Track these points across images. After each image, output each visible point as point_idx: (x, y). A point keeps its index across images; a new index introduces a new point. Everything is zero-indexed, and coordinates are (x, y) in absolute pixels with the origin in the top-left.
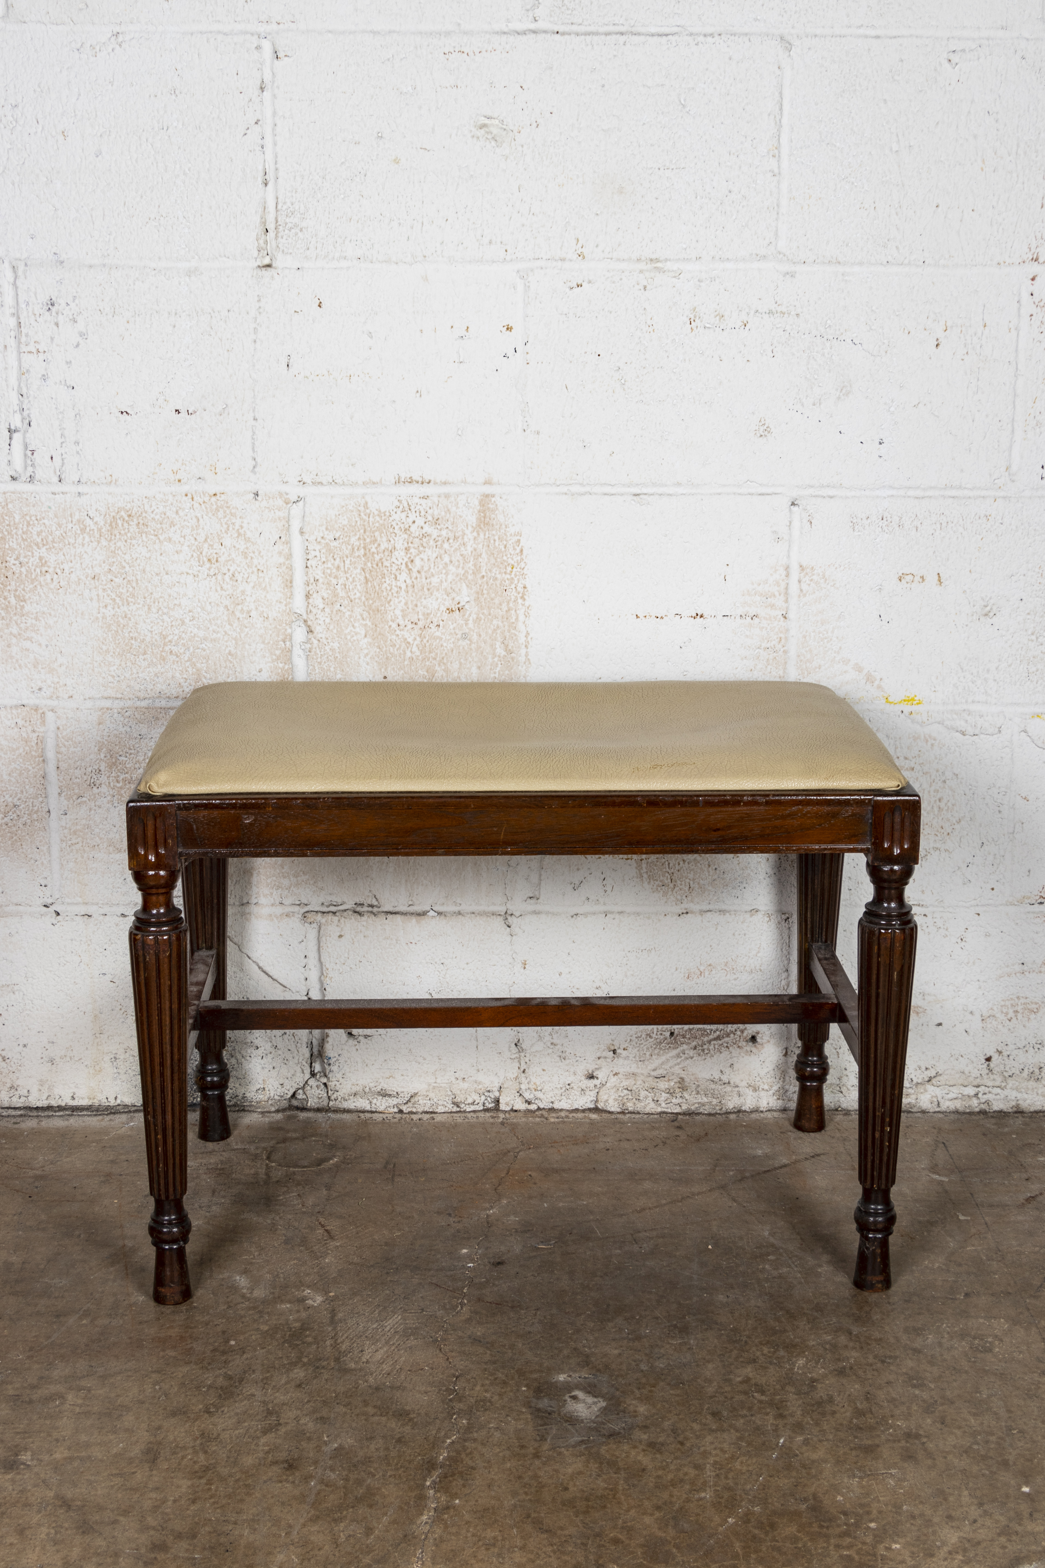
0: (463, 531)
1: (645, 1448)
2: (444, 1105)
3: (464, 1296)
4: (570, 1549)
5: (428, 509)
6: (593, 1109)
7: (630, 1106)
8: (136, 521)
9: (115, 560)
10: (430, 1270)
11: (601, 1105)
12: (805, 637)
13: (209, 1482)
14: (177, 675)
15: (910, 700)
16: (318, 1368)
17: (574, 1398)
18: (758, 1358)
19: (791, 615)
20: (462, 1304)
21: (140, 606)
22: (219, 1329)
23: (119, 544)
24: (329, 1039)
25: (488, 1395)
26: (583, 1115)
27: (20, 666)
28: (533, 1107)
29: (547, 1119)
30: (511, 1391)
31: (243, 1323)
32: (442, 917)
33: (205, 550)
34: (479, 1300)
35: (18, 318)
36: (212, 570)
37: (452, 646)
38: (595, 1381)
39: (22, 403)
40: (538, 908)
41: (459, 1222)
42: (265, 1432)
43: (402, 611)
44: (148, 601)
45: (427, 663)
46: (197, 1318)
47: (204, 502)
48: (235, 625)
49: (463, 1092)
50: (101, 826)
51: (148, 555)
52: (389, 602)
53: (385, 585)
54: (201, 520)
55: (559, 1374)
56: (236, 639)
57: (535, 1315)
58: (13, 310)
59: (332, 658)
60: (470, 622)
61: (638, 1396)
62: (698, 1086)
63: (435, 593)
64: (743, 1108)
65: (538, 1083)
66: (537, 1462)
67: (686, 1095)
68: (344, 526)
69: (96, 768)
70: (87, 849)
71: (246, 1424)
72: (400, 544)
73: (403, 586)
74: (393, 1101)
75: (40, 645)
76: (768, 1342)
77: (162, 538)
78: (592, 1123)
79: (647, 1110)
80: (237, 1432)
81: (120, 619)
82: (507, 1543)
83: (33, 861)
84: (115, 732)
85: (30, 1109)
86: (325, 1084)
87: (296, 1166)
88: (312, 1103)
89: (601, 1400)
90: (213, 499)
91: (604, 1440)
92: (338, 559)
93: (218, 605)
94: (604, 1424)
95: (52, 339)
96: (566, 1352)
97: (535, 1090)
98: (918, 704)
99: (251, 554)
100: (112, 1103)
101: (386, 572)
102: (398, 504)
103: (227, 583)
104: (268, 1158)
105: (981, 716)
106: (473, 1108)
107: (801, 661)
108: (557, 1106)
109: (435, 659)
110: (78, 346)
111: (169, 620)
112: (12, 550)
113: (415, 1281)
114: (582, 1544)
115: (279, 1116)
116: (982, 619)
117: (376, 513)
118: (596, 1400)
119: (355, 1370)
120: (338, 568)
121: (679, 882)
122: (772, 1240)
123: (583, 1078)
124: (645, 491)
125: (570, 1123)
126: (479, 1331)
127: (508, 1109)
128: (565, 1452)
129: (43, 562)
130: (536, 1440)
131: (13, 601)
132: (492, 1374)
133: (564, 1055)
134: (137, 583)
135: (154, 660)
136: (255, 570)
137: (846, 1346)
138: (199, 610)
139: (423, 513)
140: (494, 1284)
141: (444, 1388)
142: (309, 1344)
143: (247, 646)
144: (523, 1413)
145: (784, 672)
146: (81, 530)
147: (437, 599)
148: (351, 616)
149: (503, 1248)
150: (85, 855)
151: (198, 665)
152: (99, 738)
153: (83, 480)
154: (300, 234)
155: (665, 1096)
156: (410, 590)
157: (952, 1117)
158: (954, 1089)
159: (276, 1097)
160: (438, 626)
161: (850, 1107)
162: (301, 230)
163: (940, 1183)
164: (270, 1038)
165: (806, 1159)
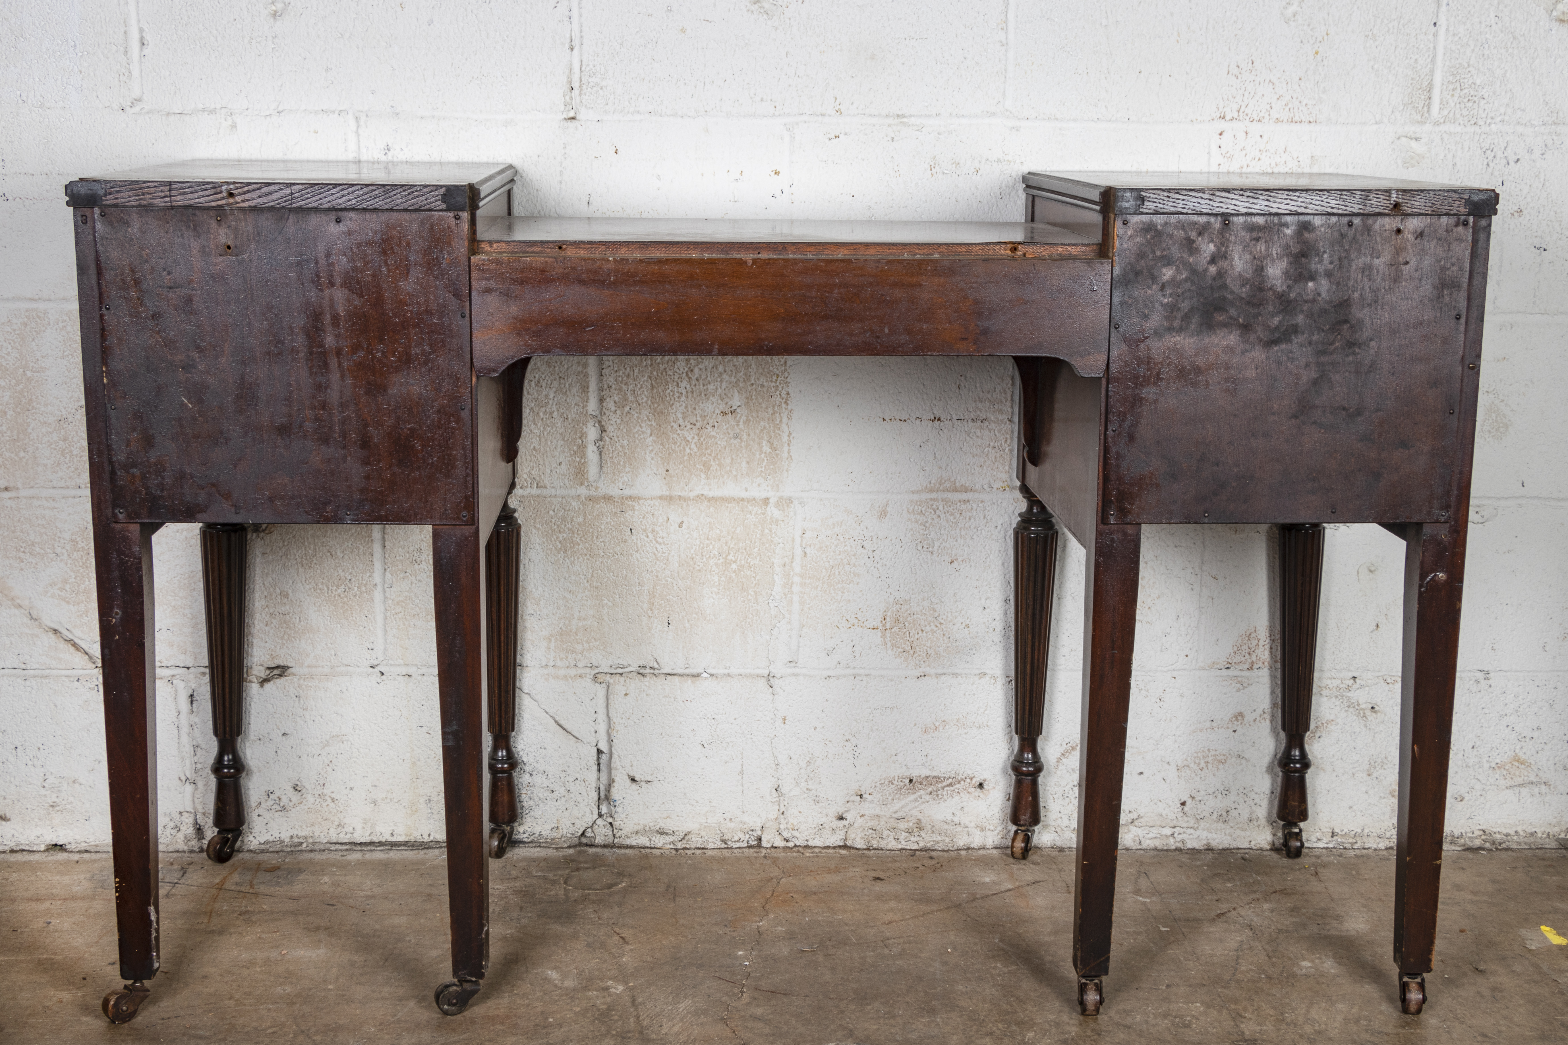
2: (714, 842)
3: (743, 986)
6: (843, 846)
7: (875, 844)
10: (712, 967)
11: (849, 843)
16: (624, 1038)
20: (742, 993)
22: (538, 1010)
24: (614, 784)
26: (834, 851)
28: (791, 844)
29: (803, 854)
31: (558, 1005)
32: (714, 678)
34: (756, 989)
37: (725, 443)
40: (797, 671)
41: (734, 932)
43: (683, 413)
45: (704, 459)
46: (518, 1002)
48: (540, 425)
49: (730, 831)
50: (418, 598)
52: (671, 406)
53: (669, 391)
55: (828, 1043)
56: (541, 437)
57: (805, 1000)
58: (355, 155)
59: (622, 454)
60: (741, 423)
62: (933, 826)
63: (711, 398)
64: (972, 846)
65: (795, 824)
67: (923, 834)
69: (418, 547)
70: (408, 617)
73: (684, 392)
74: (670, 839)
76: (1002, 1020)
78: (842, 857)
79: (889, 847)
83: (362, 628)
85: (355, 844)
86: (611, 824)
87: (589, 889)
88: (599, 840)
92: (629, 369)
96: (832, 1027)
97: (793, 830)
99: (556, 365)
100: (426, 839)
101: (670, 380)
103: (535, 389)
104: (565, 883)
106: (738, 845)
108: (810, 843)
109: (710, 455)
113: (701, 975)
115: (571, 851)
120: (628, 376)
121: (918, 649)
122: (1001, 945)
123: (834, 819)
125: (823, 857)
126: (759, 1011)
127: (769, 845)
133: (817, 799)
136: (557, 377)
140: (767, 978)
142: (616, 1021)
143: (550, 443)
147: (713, 403)
148: (638, 418)
149: (773, 951)
150: (407, 623)
154: (601, 92)
155: (904, 834)
156: (690, 395)
157: (1152, 853)
158: (1154, 830)
159: (569, 835)
160: (714, 426)
161: (1064, 846)
162: (601, 88)
163: (1144, 903)
164: (564, 783)
165: (1028, 885)
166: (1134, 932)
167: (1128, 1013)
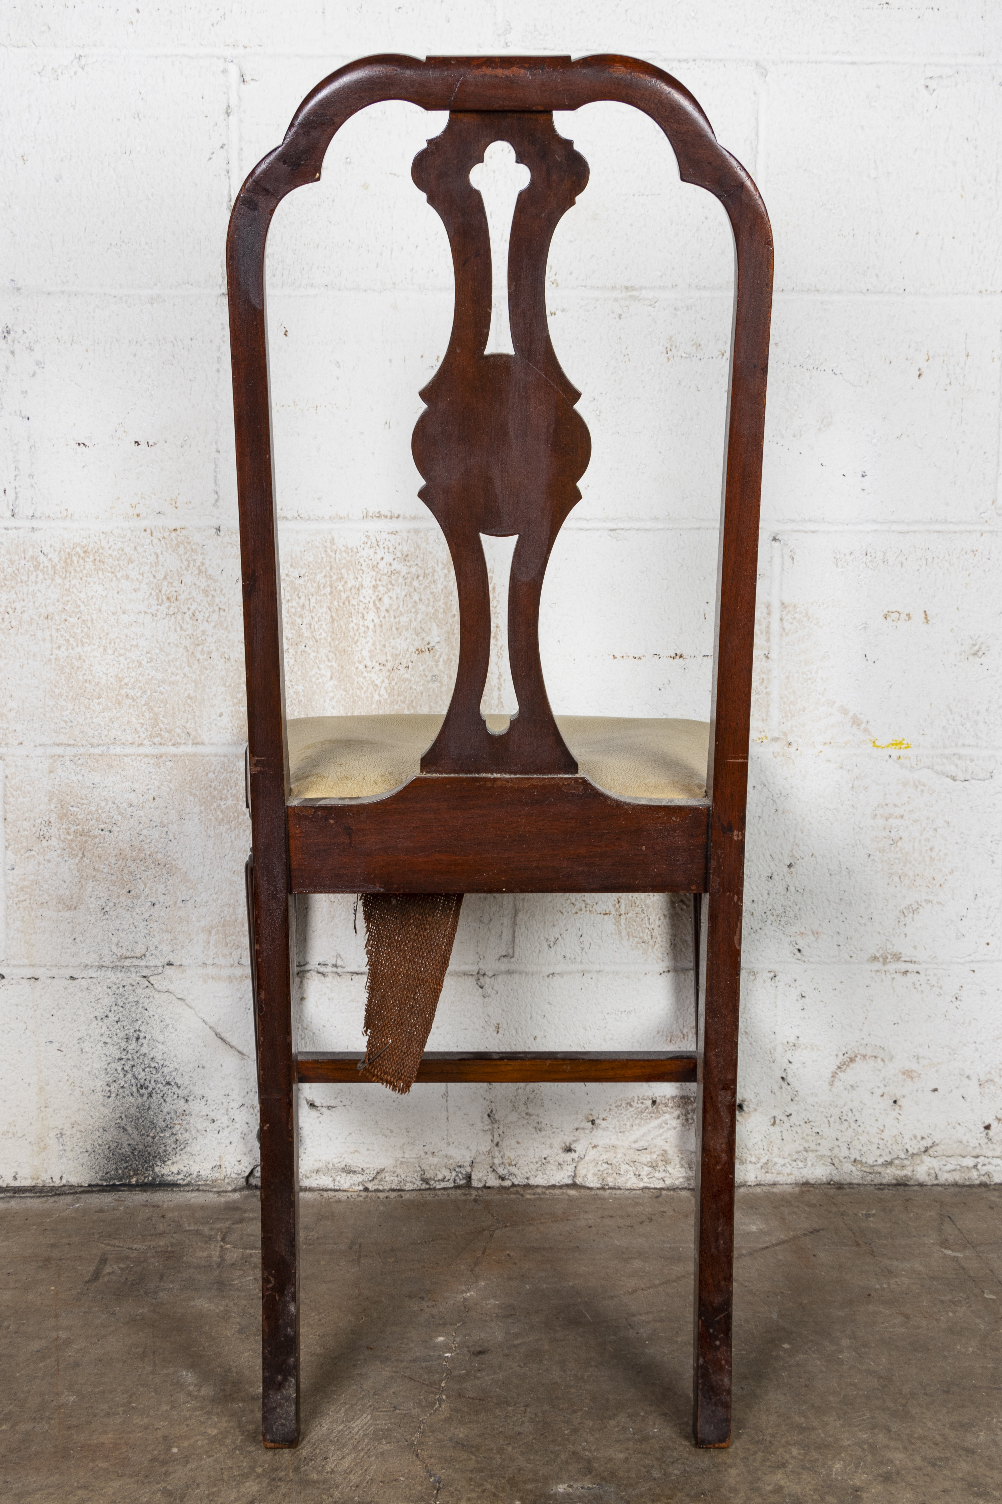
0: (433, 567)
2: (413, 1182)
3: (442, 1390)
5: (397, 545)
6: (571, 1185)
7: (610, 1181)
8: (92, 558)
9: (69, 598)
10: (402, 1361)
11: (579, 1181)
12: (788, 678)
14: (134, 720)
15: (897, 744)
16: (274, 1479)
18: (787, 1461)
19: (773, 655)
20: (440, 1401)
21: (96, 647)
22: (160, 1434)
23: (74, 582)
26: (561, 1191)
28: (507, 1183)
29: (522, 1195)
31: (188, 1426)
33: (165, 588)
34: (460, 1395)
36: (172, 609)
37: (421, 688)
38: (601, 1491)
40: (512, 967)
41: (433, 1306)
43: (370, 652)
44: (104, 641)
46: (135, 1422)
47: (164, 538)
48: (195, 667)
49: (433, 1167)
50: (50, 882)
51: (104, 594)
52: (356, 643)
53: (352, 624)
54: (161, 557)
55: (558, 1483)
56: (195, 682)
57: (525, 1412)
59: (296, 702)
60: (441, 663)
62: (682, 1159)
63: (404, 633)
65: (512, 1157)
67: (669, 1168)
68: (310, 562)
69: (46, 819)
70: (35, 906)
72: (368, 580)
73: (371, 626)
76: (797, 1442)
77: (119, 575)
78: (571, 1199)
79: (629, 1185)
81: (74, 660)
84: (67, 781)
87: (253, 1248)
90: (174, 534)
92: (303, 598)
93: (177, 646)
95: (7, 368)
96: (563, 1457)
97: (510, 1165)
98: (906, 748)
99: (213, 593)
100: (57, 1183)
101: (353, 610)
102: (366, 540)
103: (187, 623)
104: (223, 1240)
105: (972, 760)
106: (443, 1185)
107: (784, 703)
108: (532, 1182)
109: (404, 702)
110: (34, 375)
111: (126, 662)
113: (386, 1374)
115: (237, 1196)
116: (971, 658)
117: (343, 549)
119: (317, 1482)
120: (303, 607)
121: (660, 940)
123: (560, 1151)
124: (621, 526)
125: (548, 1199)
126: (461, 1432)
127: (481, 1185)
132: (480, 1485)
133: (539, 1126)
134: (93, 623)
135: (110, 704)
136: (217, 609)
137: (887, 1446)
138: (157, 651)
139: (391, 550)
140: (476, 1377)
143: (207, 690)
145: (767, 715)
146: (34, 567)
147: (406, 639)
148: (316, 657)
149: (483, 1335)
150: (33, 913)
151: (156, 709)
152: (49, 788)
153: (37, 515)
155: (647, 1169)
156: (378, 629)
157: (952, 1190)
158: (952, 1160)
159: (233, 1175)
160: (407, 667)
161: (843, 1182)
163: (955, 1259)
164: (227, 1110)
165: (805, 1235)
166: (951, 1301)
167: (965, 1427)
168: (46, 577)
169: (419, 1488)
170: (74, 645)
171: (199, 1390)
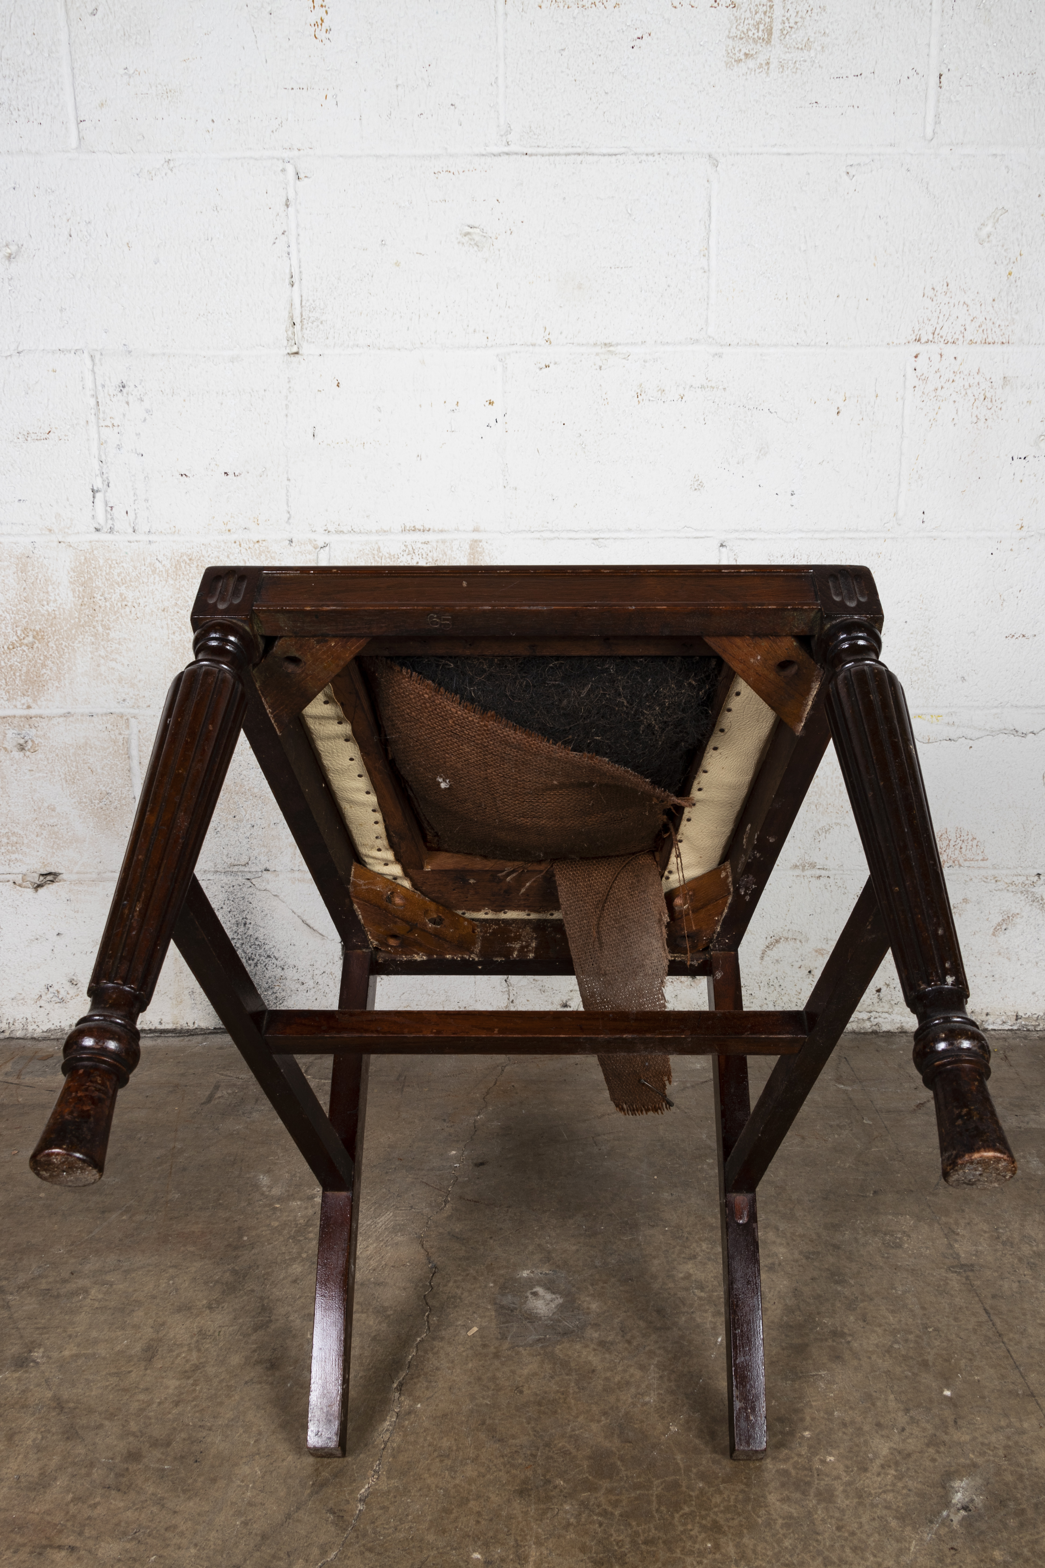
1: (595, 1347)
3: (449, 1194)
4: (520, 1461)
5: (426, 552)
8: (195, 564)
9: (179, 595)
10: (422, 1170)
13: (195, 1384)
17: (535, 1294)
18: (697, 1253)
20: (446, 1202)
22: (236, 1225)
25: (459, 1292)
27: (108, 682)
30: (480, 1287)
31: (257, 1219)
34: (461, 1197)
35: (97, 398)
38: (555, 1277)
39: (102, 467)
41: (449, 1127)
42: (256, 1329)
46: (220, 1215)
47: (249, 548)
55: (524, 1270)
57: (506, 1212)
58: (92, 392)
61: (592, 1292)
66: (497, 1363)
71: (241, 1320)
75: (123, 664)
80: (231, 1329)
82: (461, 1453)
83: (123, 838)
89: (558, 1297)
90: (257, 545)
91: (559, 1338)
94: (560, 1321)
95: (124, 415)
96: (530, 1248)
100: (191, 1026)
102: (402, 548)
110: (145, 420)
112: (98, 587)
113: (409, 1180)
114: (532, 1455)
117: (385, 555)
118: (554, 1296)
123: (559, 1007)
124: (602, 536)
126: (457, 1228)
128: (523, 1352)
129: (123, 598)
130: (497, 1339)
131: (100, 629)
137: (774, 1242)
139: (422, 556)
140: (475, 1183)
141: (421, 1285)
144: (489, 1310)
146: (152, 571)
149: (485, 1150)
153: (153, 531)
154: (321, 326)
162: (322, 323)
163: (846, 1092)
164: (313, 976)
166: (838, 1126)
168: (162, 579)
169: (420, 1272)
170: (185, 631)
171: (270, 1191)
